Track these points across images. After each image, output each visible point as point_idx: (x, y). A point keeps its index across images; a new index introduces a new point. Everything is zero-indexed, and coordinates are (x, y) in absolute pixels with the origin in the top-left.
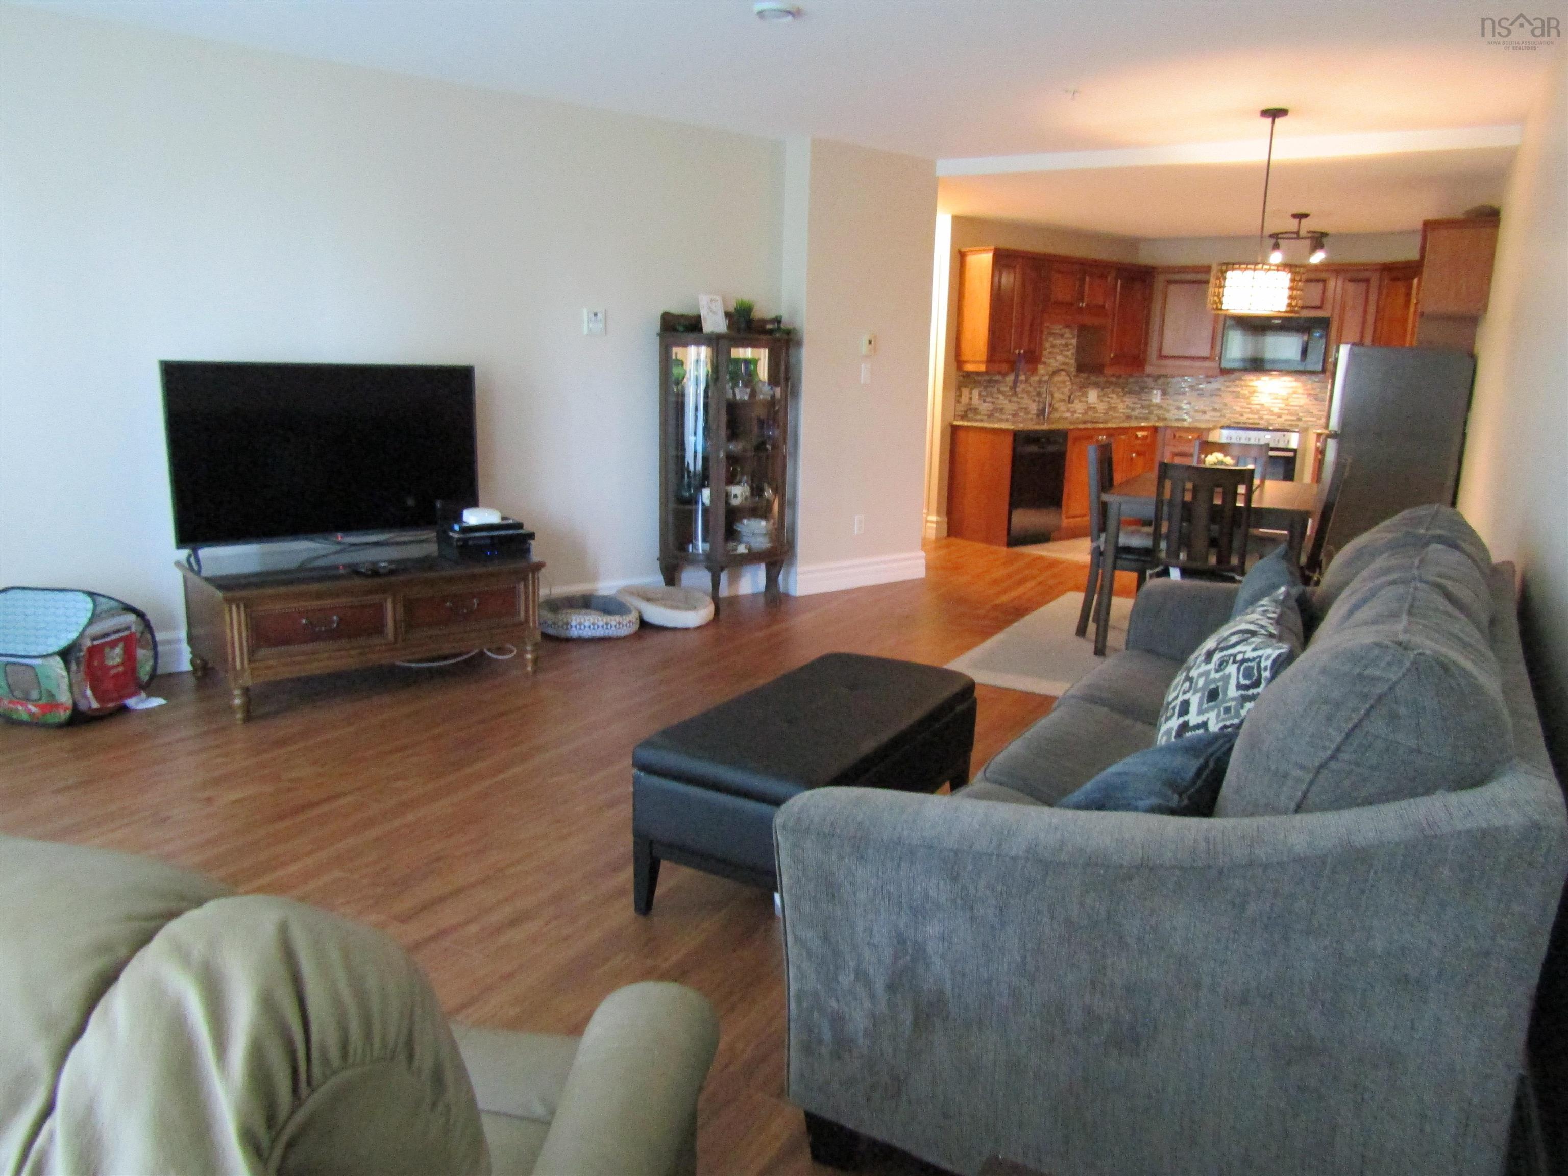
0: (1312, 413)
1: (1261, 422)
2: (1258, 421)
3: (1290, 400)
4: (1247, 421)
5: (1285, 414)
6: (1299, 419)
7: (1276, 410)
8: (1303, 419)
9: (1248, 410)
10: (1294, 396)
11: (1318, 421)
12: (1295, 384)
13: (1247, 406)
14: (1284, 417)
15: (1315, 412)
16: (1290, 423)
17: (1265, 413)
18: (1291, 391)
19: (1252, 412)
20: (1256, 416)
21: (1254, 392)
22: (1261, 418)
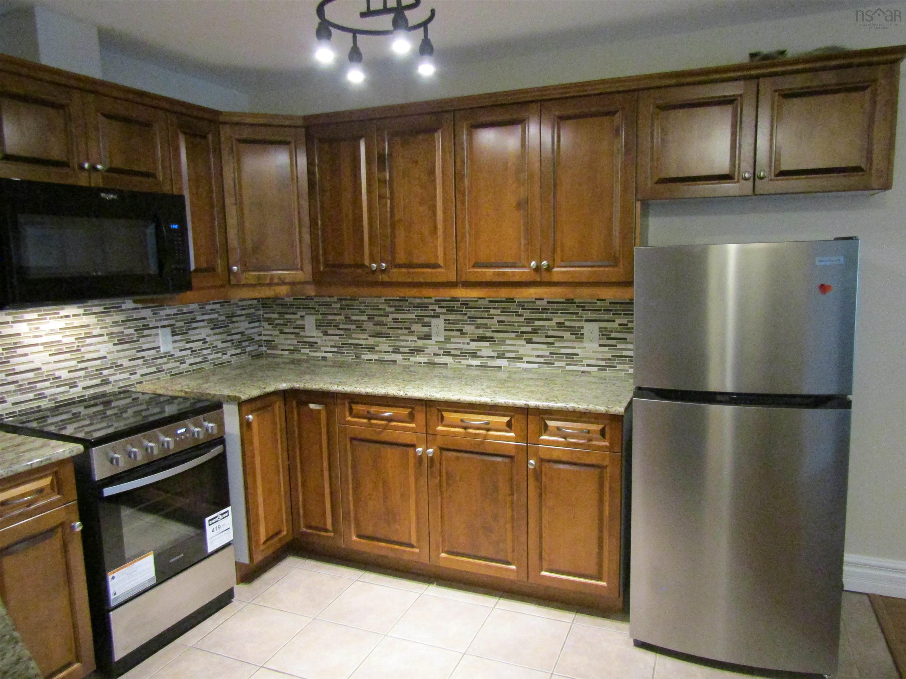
0: (121, 365)
1: (44, 404)
2: (34, 405)
3: (83, 350)
4: (17, 409)
5: (80, 377)
6: (106, 382)
7: (64, 375)
8: (112, 379)
9: (12, 387)
10: (88, 341)
11: (132, 377)
12: (86, 320)
13: (10, 379)
14: (82, 384)
15: (126, 363)
16: (91, 391)
17: (47, 384)
18: (82, 332)
19: (21, 390)
20: (31, 396)
21: (17, 346)
22: (41, 397)
